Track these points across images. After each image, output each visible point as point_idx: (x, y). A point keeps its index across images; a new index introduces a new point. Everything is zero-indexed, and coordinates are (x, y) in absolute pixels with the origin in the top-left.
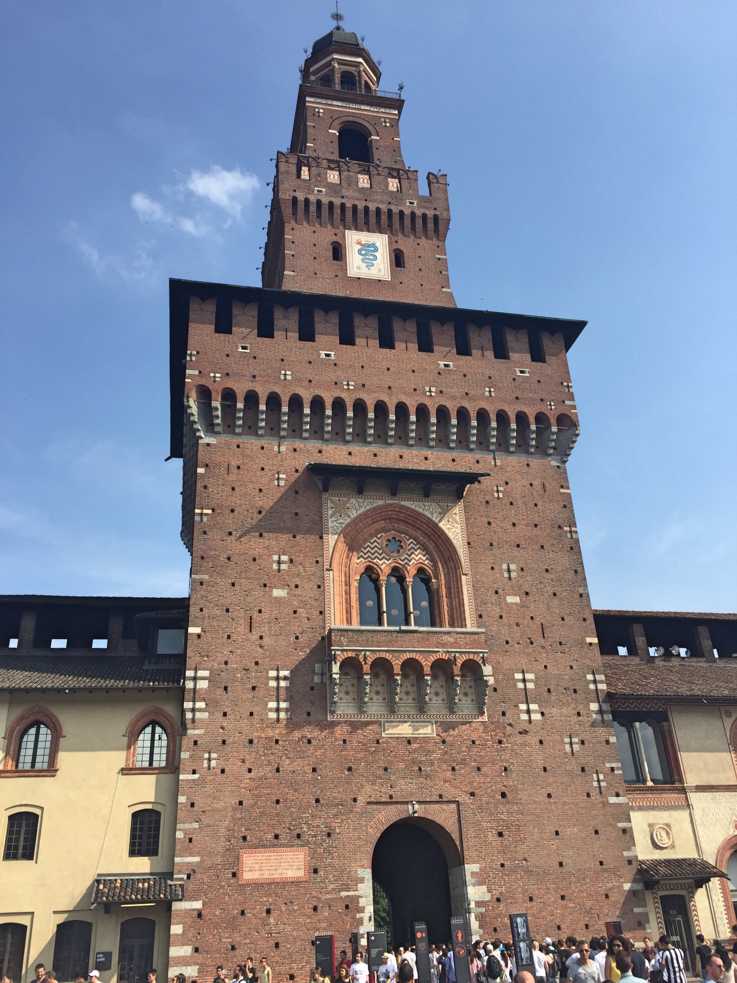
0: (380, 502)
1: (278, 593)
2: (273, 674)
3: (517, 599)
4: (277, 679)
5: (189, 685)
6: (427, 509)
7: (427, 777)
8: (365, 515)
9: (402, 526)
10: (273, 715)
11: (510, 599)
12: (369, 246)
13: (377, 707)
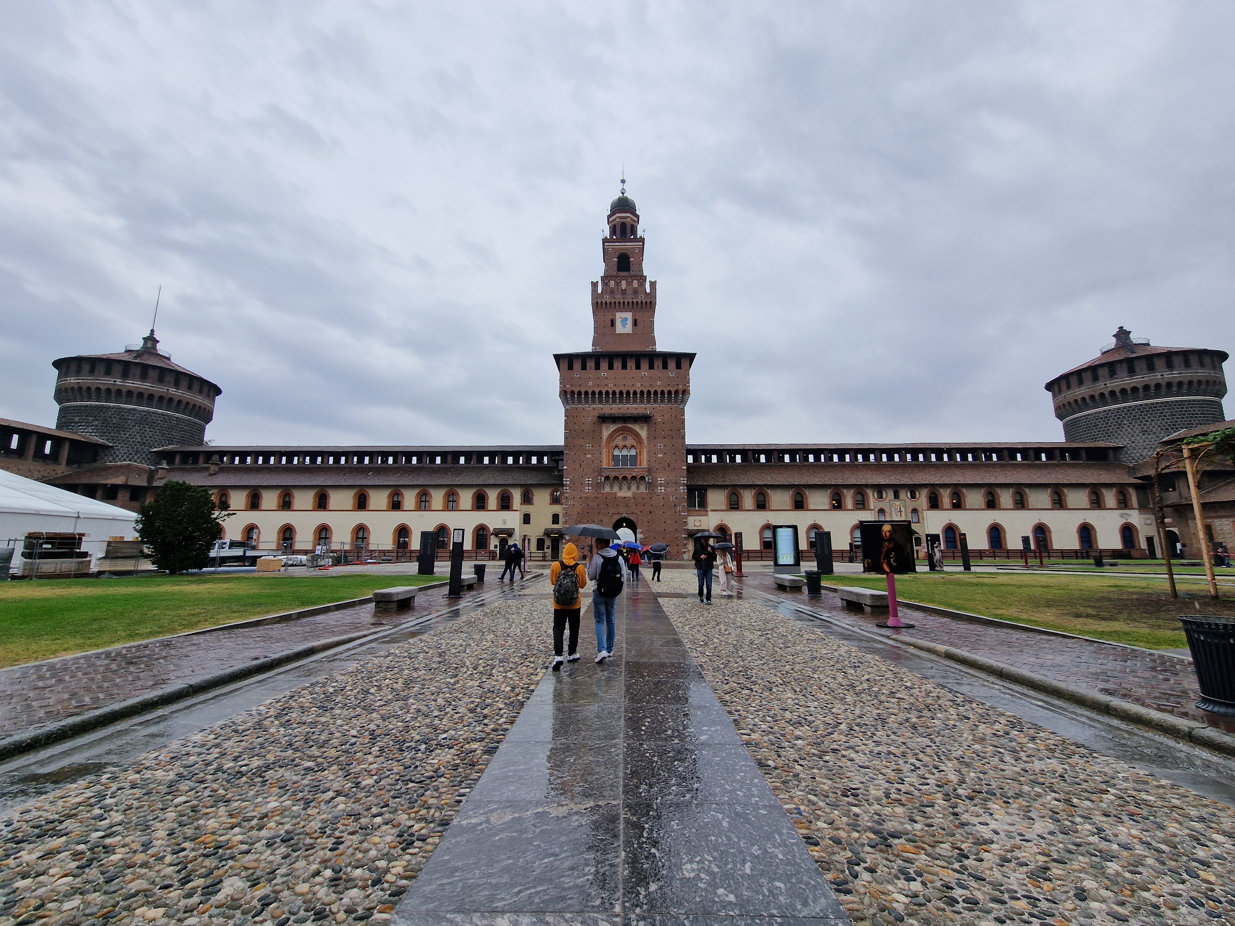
0: (620, 425)
1: (589, 456)
3: (662, 456)
4: (589, 481)
5: (564, 483)
6: (636, 427)
7: (629, 508)
8: (615, 430)
9: (628, 433)
10: (586, 491)
11: (659, 456)
12: (625, 318)
13: (616, 489)
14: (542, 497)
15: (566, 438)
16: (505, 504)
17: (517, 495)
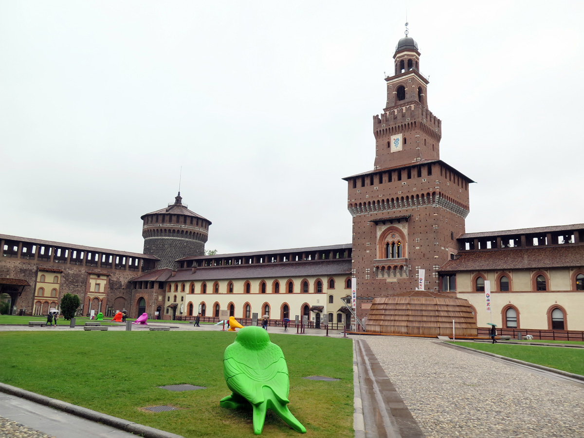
0: (389, 226)
1: (368, 251)
2: (367, 269)
3: (418, 248)
4: (368, 270)
5: (353, 272)
6: (400, 226)
7: (395, 290)
8: (386, 230)
9: (395, 231)
10: (367, 278)
11: (417, 248)
12: (397, 139)
13: (386, 276)
14: (340, 283)
15: (354, 239)
16: (319, 289)
17: (325, 282)
